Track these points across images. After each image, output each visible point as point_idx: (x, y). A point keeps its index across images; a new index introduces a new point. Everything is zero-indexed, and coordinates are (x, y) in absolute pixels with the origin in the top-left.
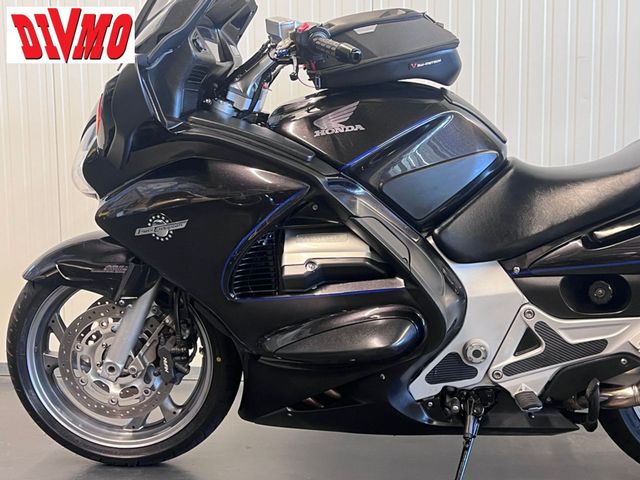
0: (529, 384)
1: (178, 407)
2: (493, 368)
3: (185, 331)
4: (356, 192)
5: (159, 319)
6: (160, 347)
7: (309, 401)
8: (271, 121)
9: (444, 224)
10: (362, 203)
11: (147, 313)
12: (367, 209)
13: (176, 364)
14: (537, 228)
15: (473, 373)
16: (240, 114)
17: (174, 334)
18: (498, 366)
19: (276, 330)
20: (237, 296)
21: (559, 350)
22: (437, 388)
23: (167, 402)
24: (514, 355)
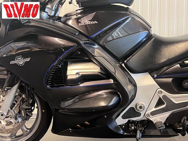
0: (160, 119)
1: (28, 129)
2: (147, 113)
3: (30, 100)
4: (95, 47)
5: (21, 96)
6: (21, 107)
7: (78, 126)
8: (62, 20)
9: (128, 59)
10: (97, 51)
11: (16, 93)
12: (99, 53)
13: (27, 113)
14: (163, 60)
15: (139, 115)
16: (50, 17)
17: (26, 101)
18: (149, 112)
19: (65, 99)
20: (50, 87)
21: (171, 105)
22: (126, 121)
23: (24, 127)
24: (155, 108)
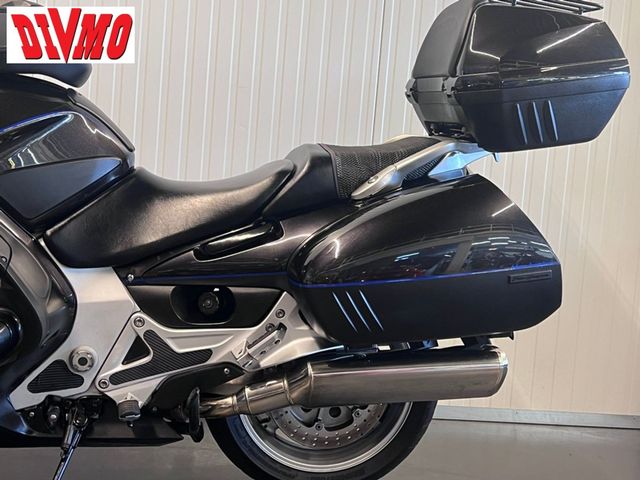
0: (137, 393)
9: (57, 226)
15: (79, 381)
18: (106, 374)
21: (166, 359)
24: (123, 363)
